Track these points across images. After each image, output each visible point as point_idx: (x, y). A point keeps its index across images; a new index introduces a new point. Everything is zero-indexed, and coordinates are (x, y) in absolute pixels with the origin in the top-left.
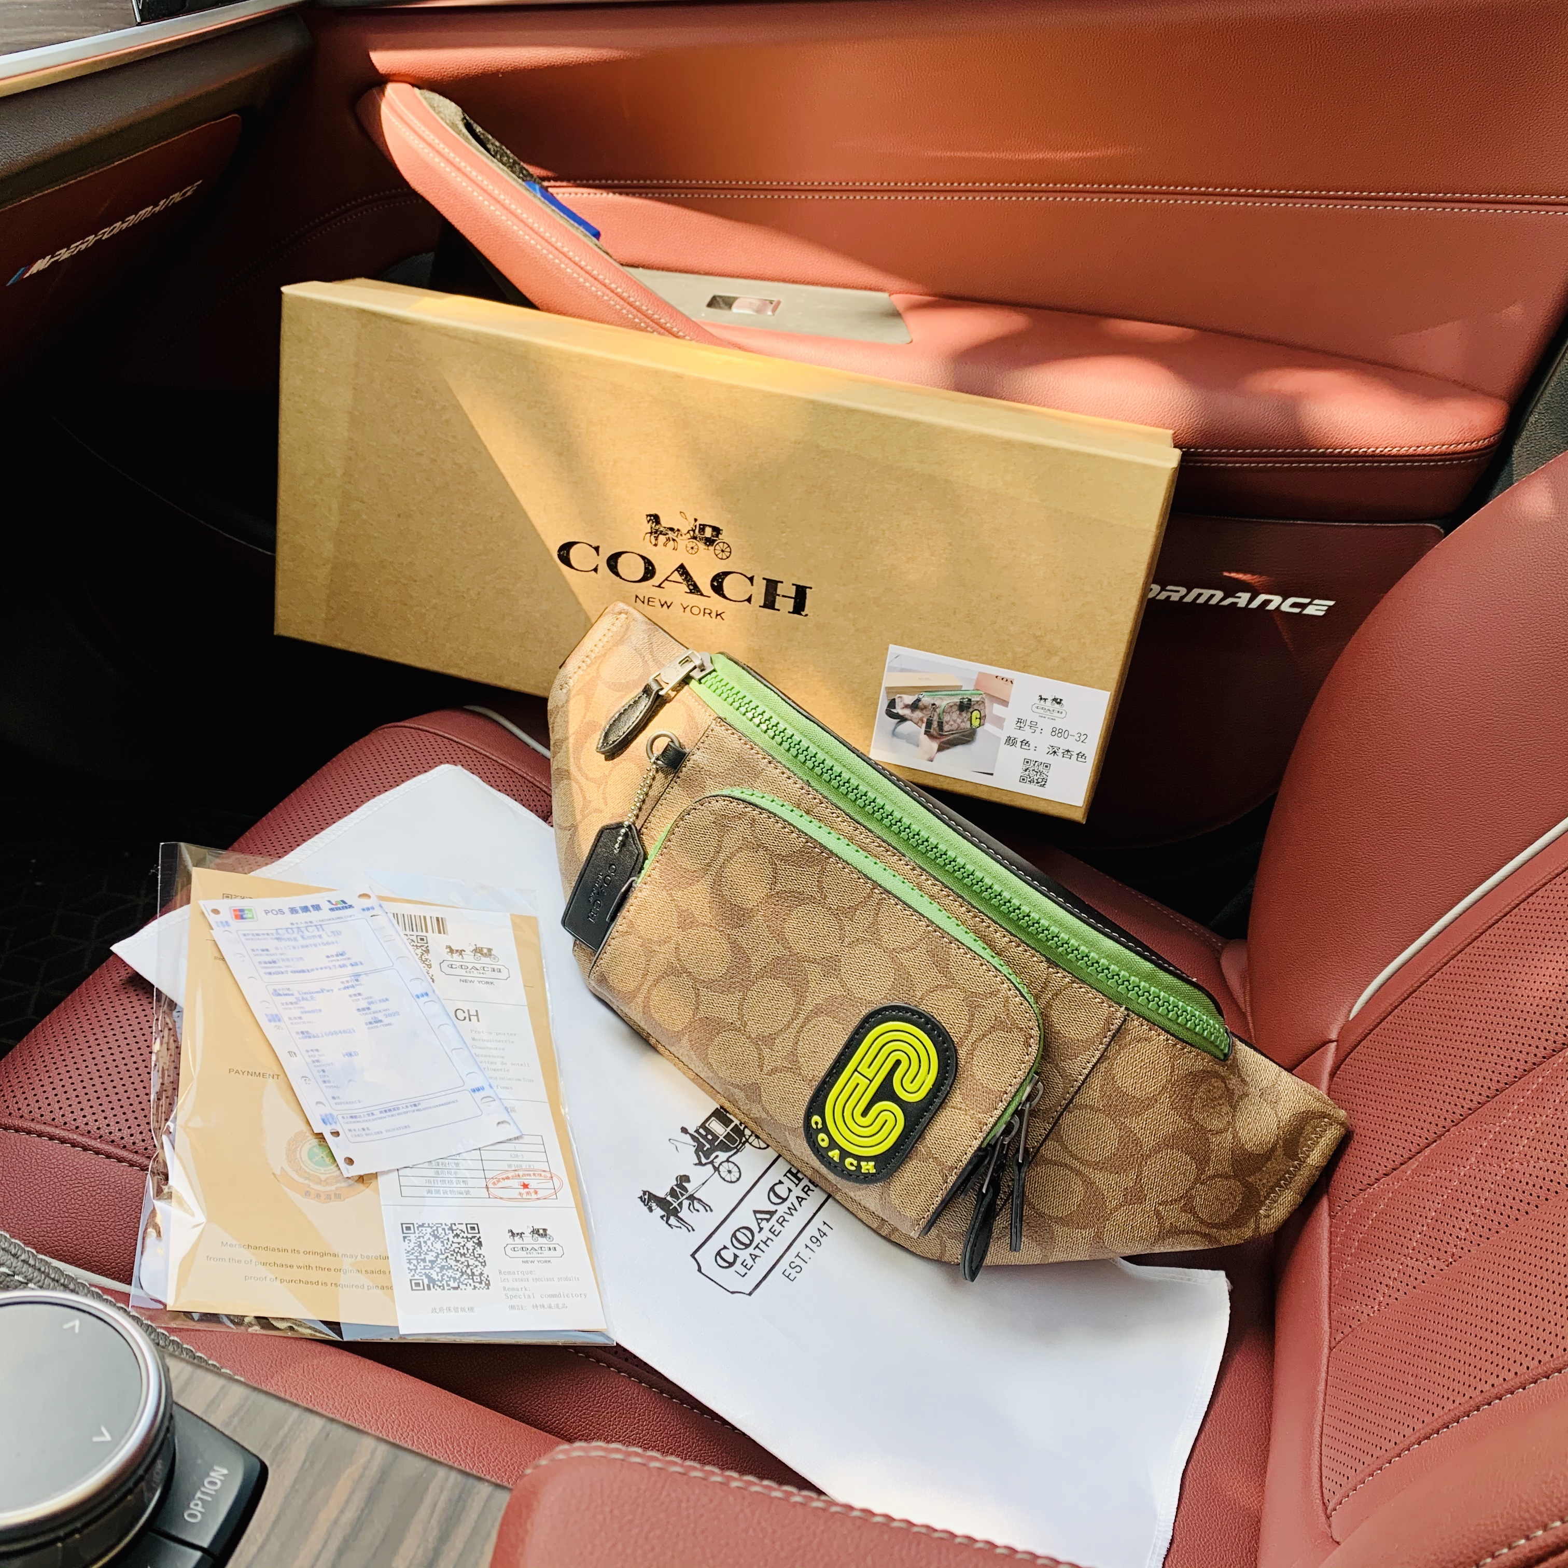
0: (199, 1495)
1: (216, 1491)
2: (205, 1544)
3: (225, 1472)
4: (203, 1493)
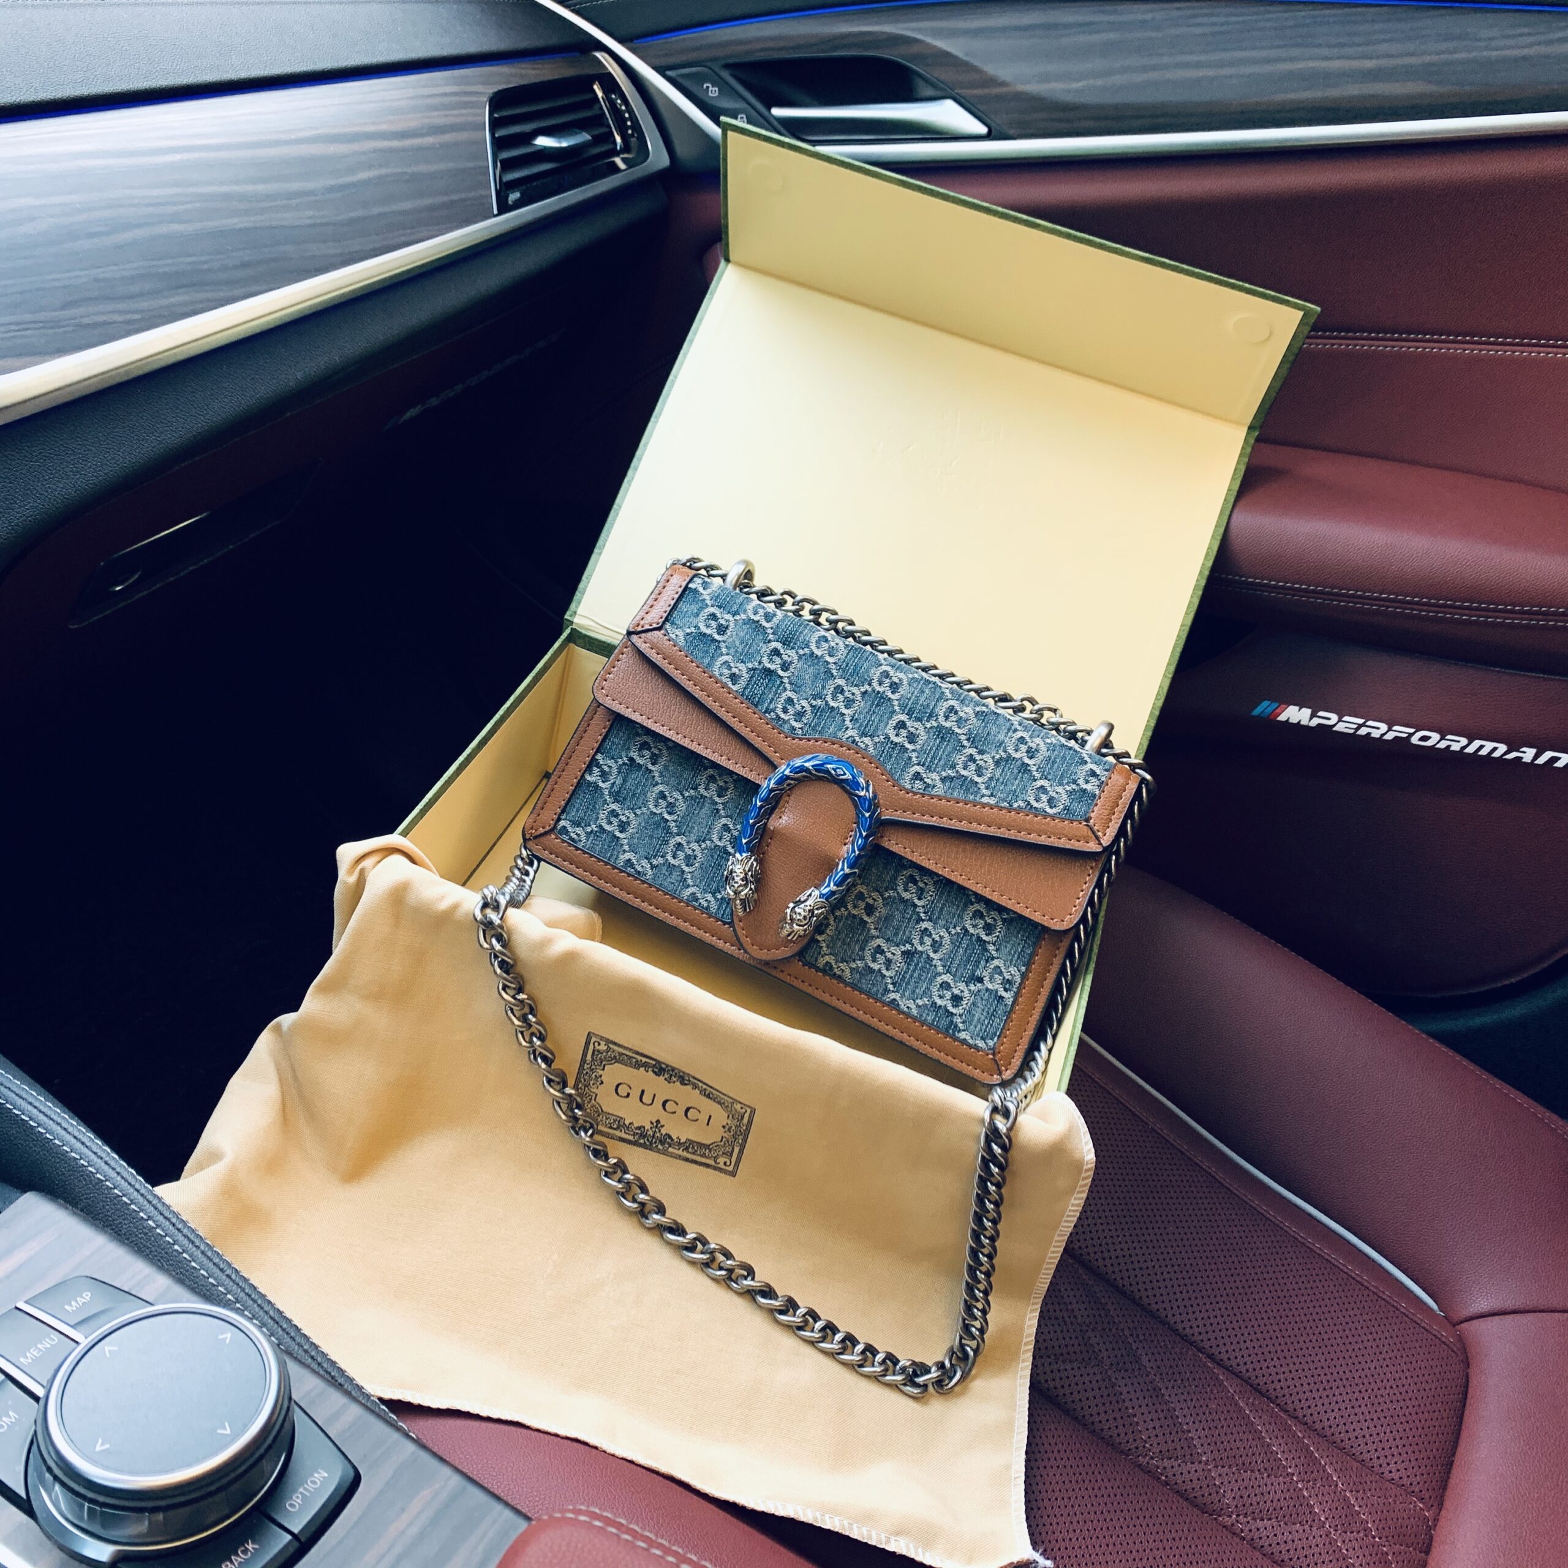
0: (301, 1490)
1: (316, 1490)
2: (296, 1531)
3: (326, 1475)
4: (306, 1489)
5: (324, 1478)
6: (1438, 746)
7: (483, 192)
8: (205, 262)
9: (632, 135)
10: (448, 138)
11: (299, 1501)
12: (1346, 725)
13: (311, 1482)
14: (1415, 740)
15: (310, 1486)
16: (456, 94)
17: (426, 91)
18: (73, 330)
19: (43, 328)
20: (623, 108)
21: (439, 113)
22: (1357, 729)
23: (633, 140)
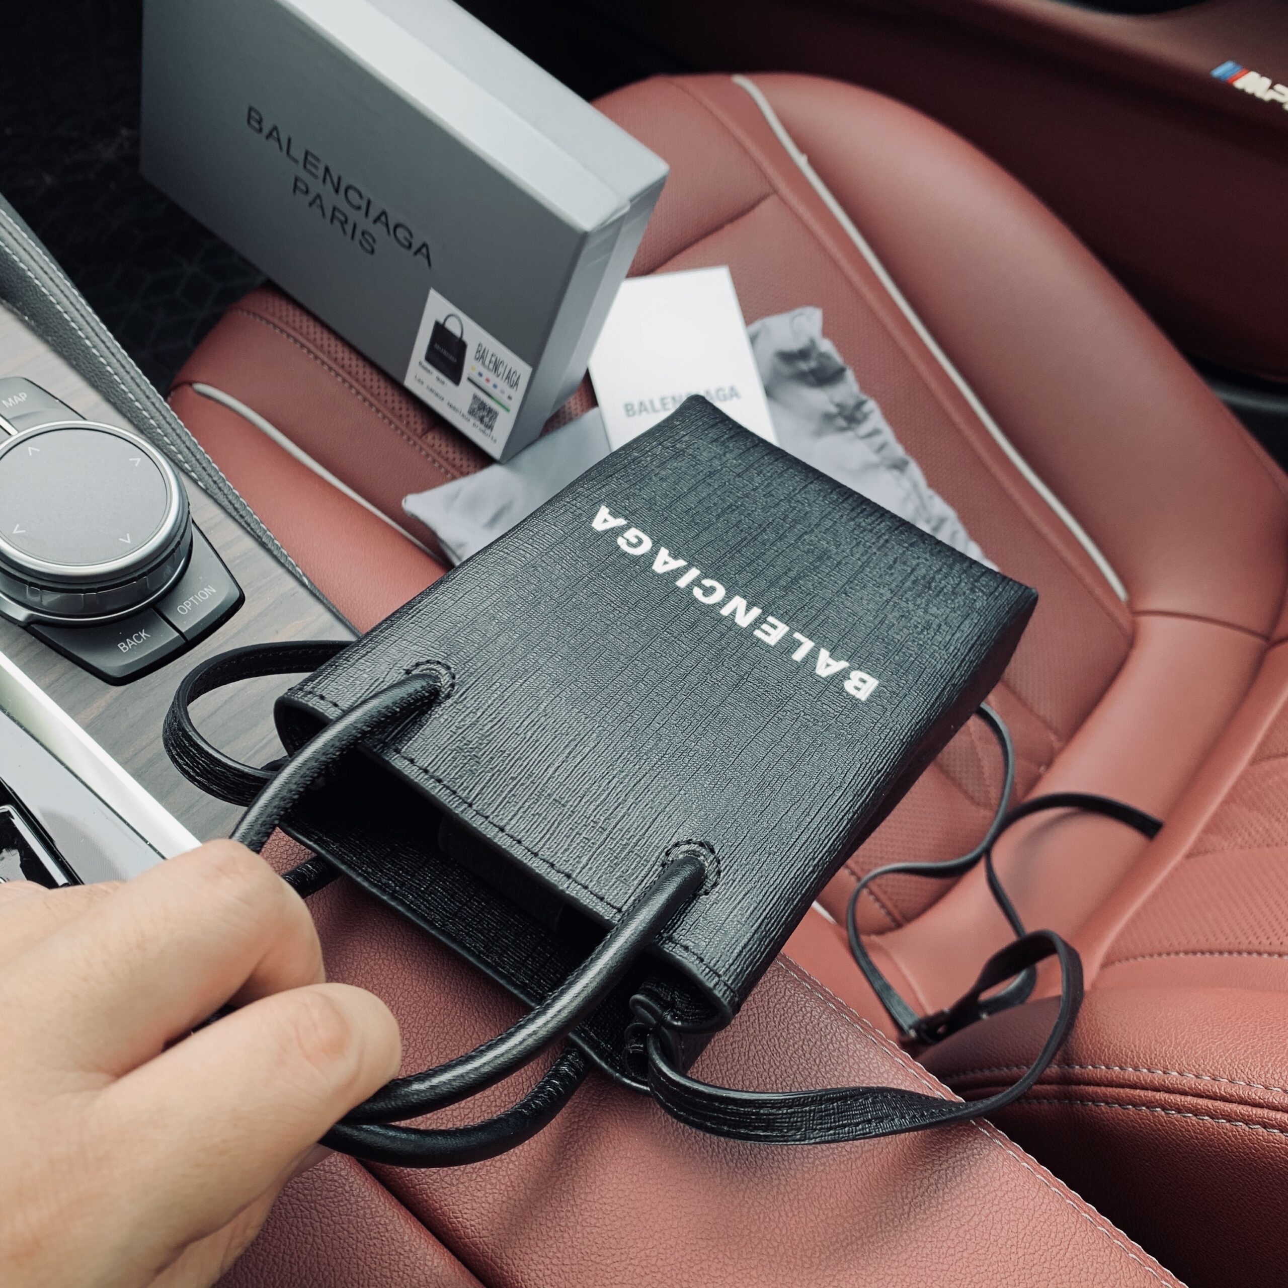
0: (191, 598)
1: (204, 601)
2: (183, 631)
3: (214, 591)
4: (195, 598)
11: (188, 607)
13: (201, 593)
15: (200, 598)
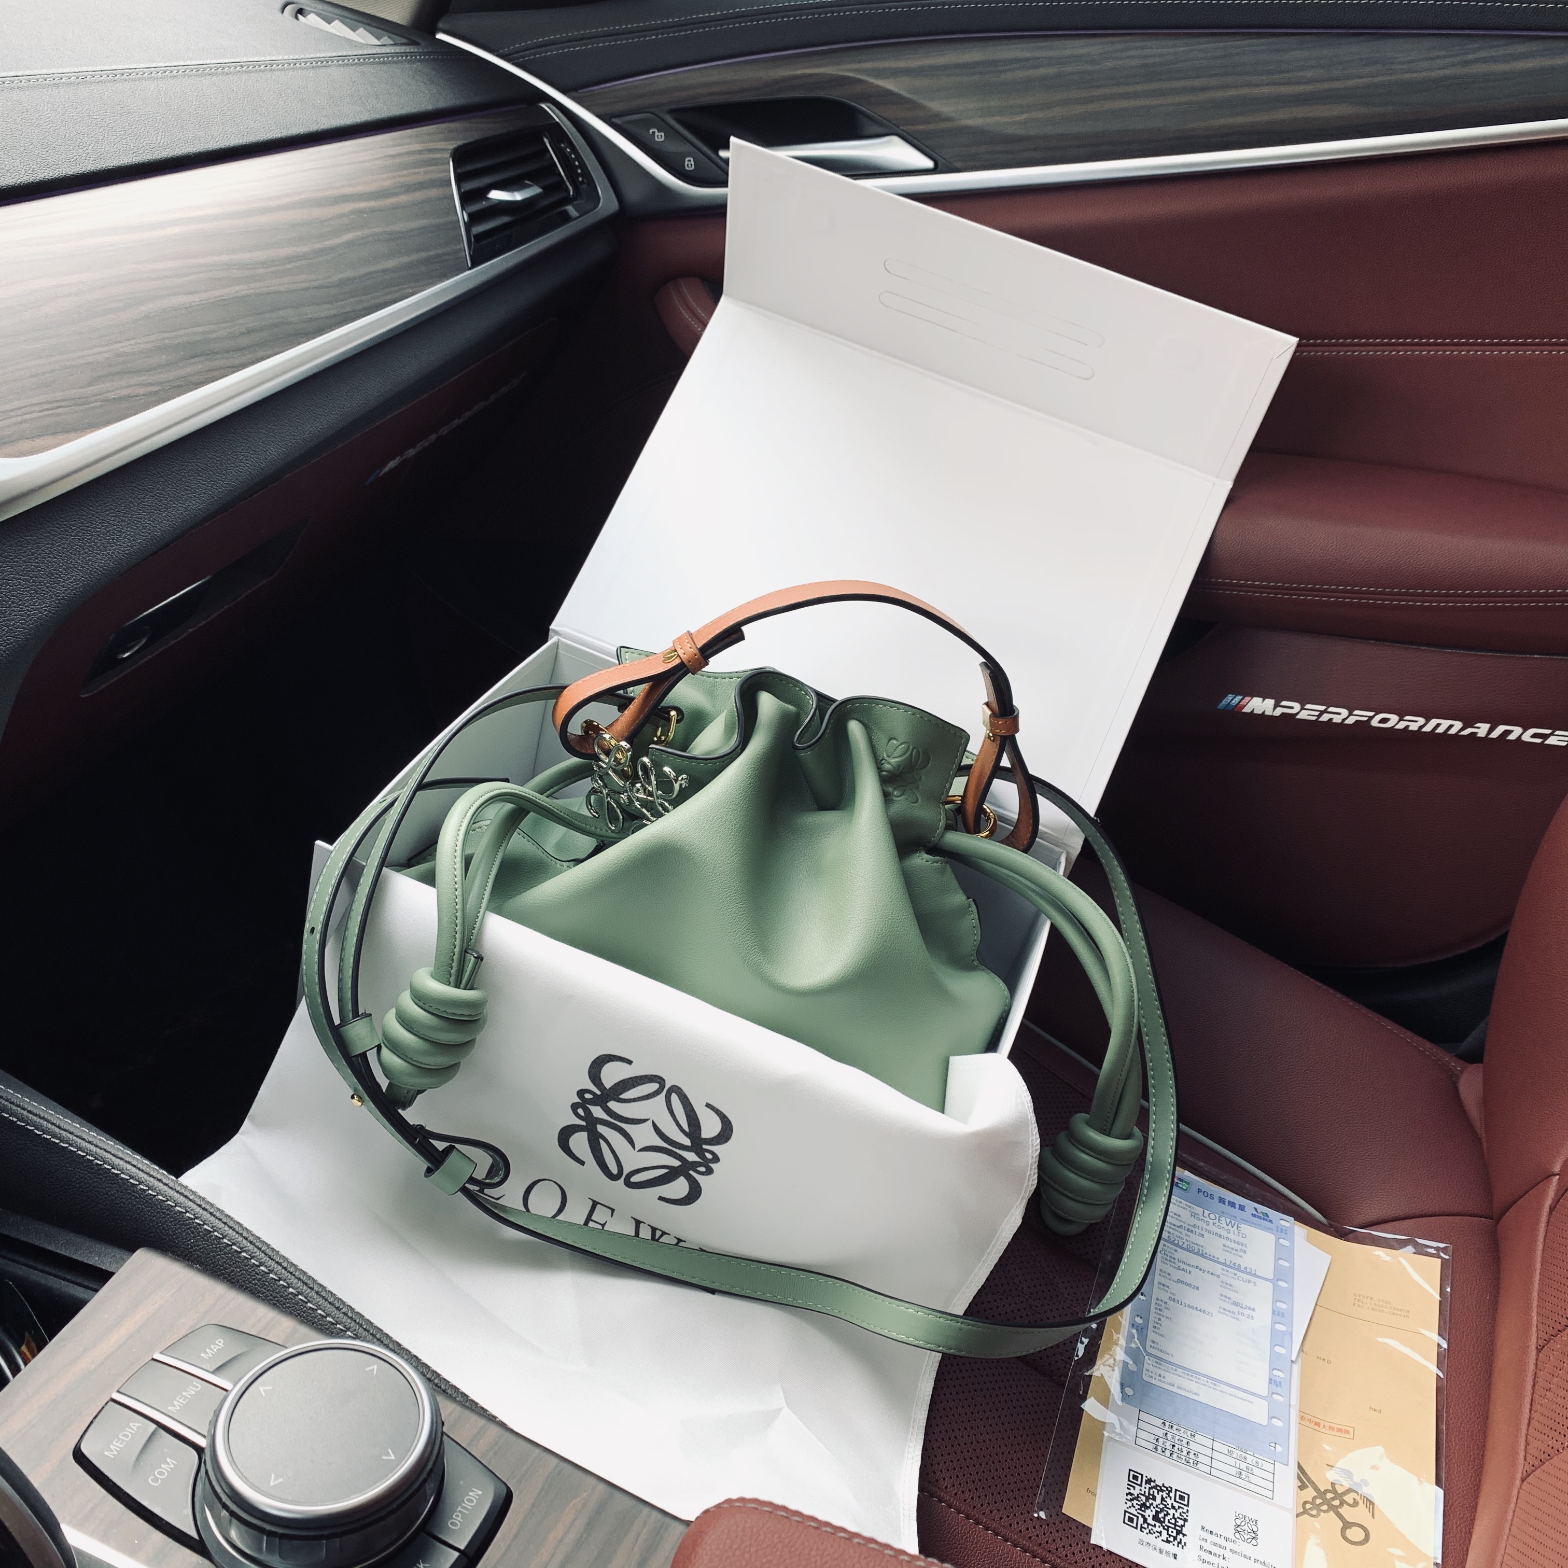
0: (459, 1508)
1: (473, 1507)
2: (462, 1547)
3: (480, 1493)
4: (464, 1508)
5: (478, 1495)
6: (1397, 727)
7: (458, 247)
8: (214, 332)
9: (583, 181)
10: (419, 195)
11: (459, 1519)
12: (1308, 713)
13: (467, 1500)
14: (1375, 723)
15: (467, 1504)
16: (420, 152)
17: (392, 151)
18: (101, 405)
19: (74, 405)
20: (573, 156)
21: (409, 171)
22: (1319, 716)
23: (584, 186)
